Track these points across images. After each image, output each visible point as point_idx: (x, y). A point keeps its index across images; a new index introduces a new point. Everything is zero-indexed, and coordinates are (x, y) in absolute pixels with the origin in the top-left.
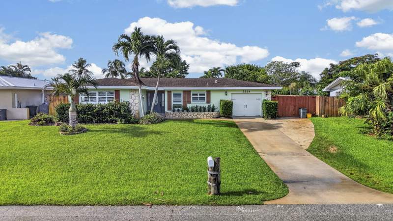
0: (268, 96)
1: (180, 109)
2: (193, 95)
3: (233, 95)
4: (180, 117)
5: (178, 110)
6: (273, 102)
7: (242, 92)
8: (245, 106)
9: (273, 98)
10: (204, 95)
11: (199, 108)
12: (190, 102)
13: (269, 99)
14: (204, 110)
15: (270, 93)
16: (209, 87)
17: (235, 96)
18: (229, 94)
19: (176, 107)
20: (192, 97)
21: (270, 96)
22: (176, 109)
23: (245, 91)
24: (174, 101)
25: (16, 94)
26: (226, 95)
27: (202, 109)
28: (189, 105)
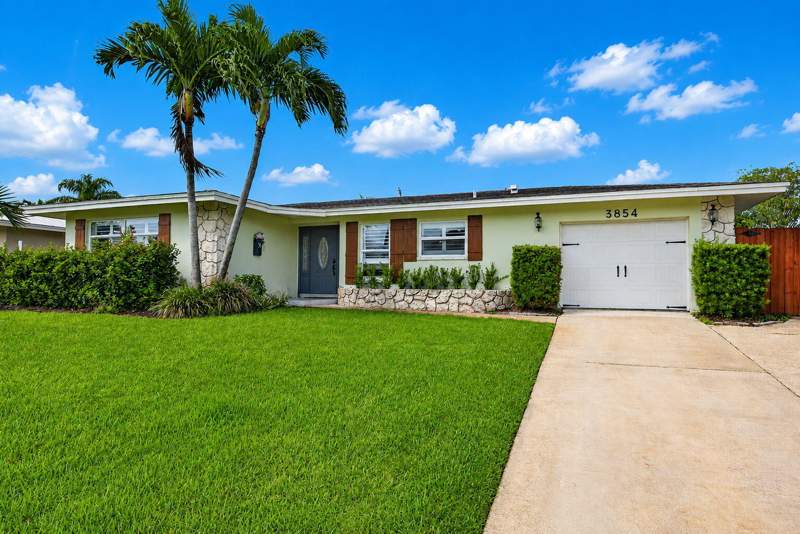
0: (719, 227)
1: (380, 279)
2: (428, 233)
3: (569, 230)
4: (369, 306)
5: (372, 285)
6: (742, 246)
7: (603, 217)
8: (622, 271)
9: (742, 232)
10: (462, 232)
11: (437, 274)
12: (413, 258)
13: (725, 235)
14: (458, 281)
15: (728, 216)
17: (573, 234)
18: (551, 223)
20: (421, 239)
21: (730, 229)
23: (617, 213)
24: (366, 255)
26: (539, 227)
27: (450, 280)
28: (409, 267)
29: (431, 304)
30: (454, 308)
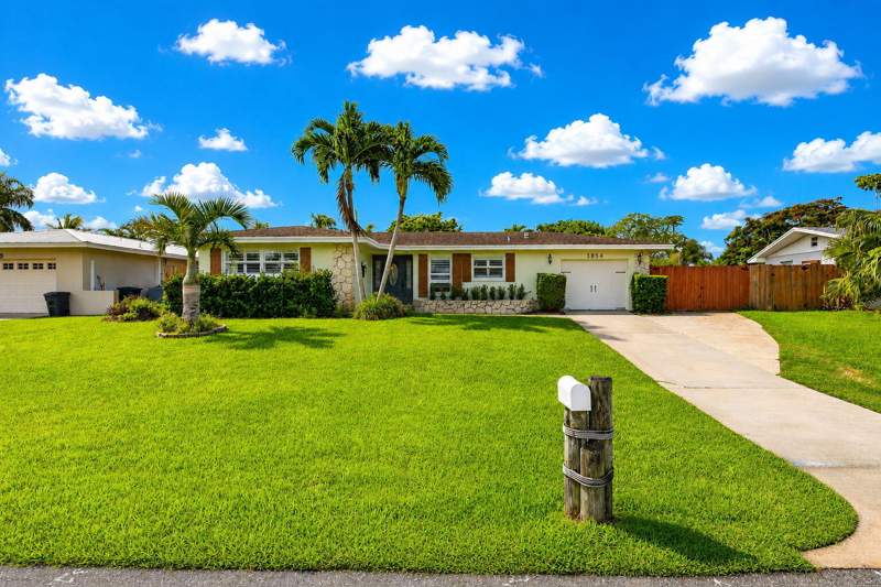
0: (642, 264)
1: (448, 294)
2: (477, 262)
3: (566, 263)
5: (443, 298)
6: (653, 276)
7: (584, 257)
8: (593, 288)
10: (499, 263)
11: (488, 290)
12: (468, 279)
13: (644, 271)
14: (502, 296)
16: (511, 243)
17: (569, 266)
18: (556, 259)
19: (438, 290)
20: (473, 267)
21: (648, 266)
22: (438, 294)
23: (593, 255)
24: (433, 277)
25: (93, 262)
26: (550, 262)
27: (497, 294)
28: (467, 286)
29: (489, 309)
30: (503, 312)
